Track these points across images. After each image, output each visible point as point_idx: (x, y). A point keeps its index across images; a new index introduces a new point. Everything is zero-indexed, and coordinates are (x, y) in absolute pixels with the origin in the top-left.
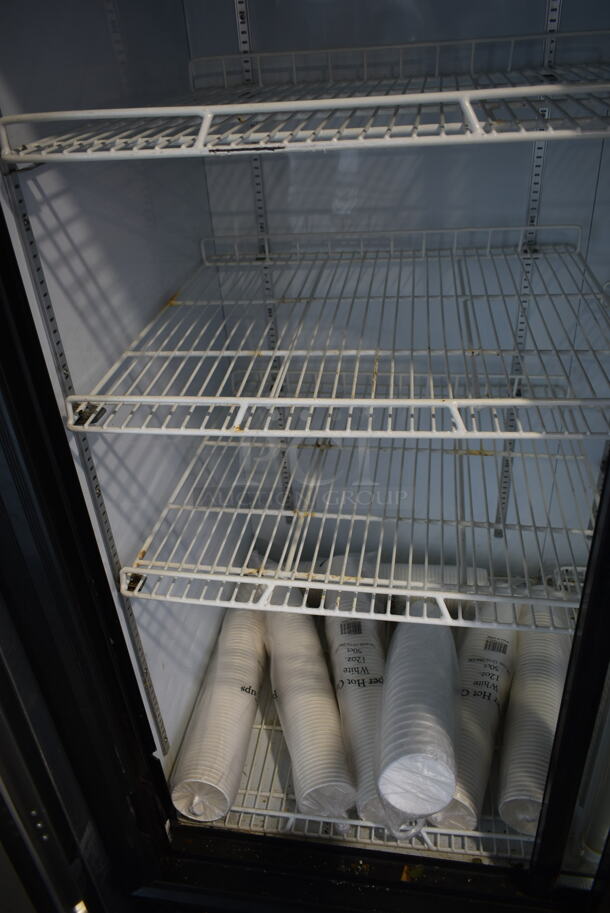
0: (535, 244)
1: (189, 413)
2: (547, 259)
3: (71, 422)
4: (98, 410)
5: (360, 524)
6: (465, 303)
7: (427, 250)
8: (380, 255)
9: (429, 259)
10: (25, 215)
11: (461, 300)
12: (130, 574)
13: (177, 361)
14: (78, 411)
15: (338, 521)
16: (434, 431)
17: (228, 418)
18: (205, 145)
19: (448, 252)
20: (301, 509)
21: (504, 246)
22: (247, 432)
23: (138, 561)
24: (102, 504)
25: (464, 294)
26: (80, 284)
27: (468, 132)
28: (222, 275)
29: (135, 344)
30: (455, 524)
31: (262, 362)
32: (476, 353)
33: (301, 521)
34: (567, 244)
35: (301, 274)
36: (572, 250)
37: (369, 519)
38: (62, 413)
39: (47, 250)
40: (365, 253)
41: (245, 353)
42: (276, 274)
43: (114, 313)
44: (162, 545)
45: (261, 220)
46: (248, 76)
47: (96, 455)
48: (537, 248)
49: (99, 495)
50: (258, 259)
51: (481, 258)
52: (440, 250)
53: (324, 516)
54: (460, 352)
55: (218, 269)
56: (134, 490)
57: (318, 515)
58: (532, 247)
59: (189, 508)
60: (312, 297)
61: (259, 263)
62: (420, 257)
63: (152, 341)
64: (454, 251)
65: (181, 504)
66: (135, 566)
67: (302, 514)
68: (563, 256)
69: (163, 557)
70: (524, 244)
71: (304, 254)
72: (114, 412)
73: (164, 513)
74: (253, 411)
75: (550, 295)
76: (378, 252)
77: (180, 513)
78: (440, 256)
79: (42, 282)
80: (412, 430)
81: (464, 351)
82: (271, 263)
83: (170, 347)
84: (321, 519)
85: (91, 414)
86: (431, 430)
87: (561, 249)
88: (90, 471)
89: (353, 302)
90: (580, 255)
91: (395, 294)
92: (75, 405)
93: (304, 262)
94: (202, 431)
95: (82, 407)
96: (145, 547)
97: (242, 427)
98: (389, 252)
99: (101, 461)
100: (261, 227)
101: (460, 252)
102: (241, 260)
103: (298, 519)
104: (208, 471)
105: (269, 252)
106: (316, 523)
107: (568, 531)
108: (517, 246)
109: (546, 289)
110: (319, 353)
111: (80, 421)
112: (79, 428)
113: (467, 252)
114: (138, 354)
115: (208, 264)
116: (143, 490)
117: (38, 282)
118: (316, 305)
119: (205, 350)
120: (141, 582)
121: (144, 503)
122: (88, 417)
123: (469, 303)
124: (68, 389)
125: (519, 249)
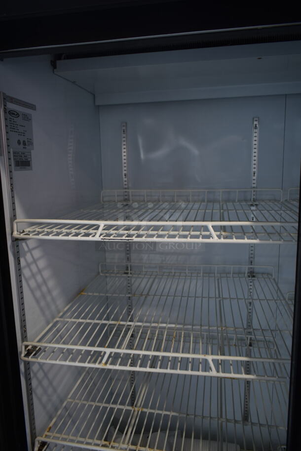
0: (254, 273)
1: (81, 354)
2: (258, 281)
3: (23, 355)
4: (37, 349)
5: (166, 416)
6: (220, 301)
7: (203, 273)
8: (182, 274)
9: (204, 278)
10: (18, 258)
11: (218, 300)
12: (40, 441)
13: (80, 324)
14: (27, 349)
15: (155, 414)
16: (200, 371)
17: (100, 358)
18: (100, 237)
19: (213, 275)
20: (136, 406)
21: (239, 273)
22: (109, 367)
23: (46, 433)
24: (32, 399)
25: (219, 297)
26: (39, 286)
27: (211, 238)
28: (108, 279)
29: (61, 314)
30: (217, 419)
31: (120, 328)
32: (224, 328)
33: (136, 413)
34: (268, 274)
35: (145, 281)
36: (270, 277)
37: (172, 414)
38: (19, 350)
39: (26, 272)
40: (175, 273)
41: (113, 322)
42: (133, 280)
43: (53, 299)
44: (61, 423)
45: (128, 256)
46: (127, 197)
47: (33, 372)
48: (254, 274)
49: (31, 394)
50: (125, 273)
51: (228, 278)
52: (209, 273)
53: (148, 411)
54: (215, 328)
55: (106, 277)
56: (50, 390)
57: (145, 410)
58: (252, 274)
59: (77, 401)
60: (148, 294)
61: (125, 275)
62: (200, 277)
63: (69, 313)
64: (216, 275)
65: (74, 399)
66: (44, 436)
67: (136, 409)
68: (266, 279)
69: (60, 431)
70: (248, 273)
71: (147, 272)
72: (45, 351)
73: (64, 404)
74: (112, 355)
75: (260, 300)
76: (180, 273)
77: (73, 403)
78: (209, 277)
79: (21, 287)
80: (190, 370)
81: (218, 327)
82: (131, 276)
83: (78, 317)
84: (146, 412)
85: (33, 351)
86: (199, 371)
87: (265, 276)
88: (28, 380)
89: (167, 298)
90: (274, 279)
91: (187, 295)
92: (26, 346)
93: (146, 276)
94: (86, 365)
95: (30, 347)
96: (51, 425)
97: (106, 363)
98: (186, 273)
99: (35, 375)
100: (128, 259)
101: (219, 275)
102: (118, 273)
103: (134, 411)
104: (91, 379)
105: (131, 270)
106: (143, 413)
107: (277, 427)
108: (245, 273)
109: (258, 296)
110: (148, 324)
111: (27, 355)
112: (26, 359)
113: (222, 275)
114: (62, 319)
115: (101, 274)
116: (55, 390)
117: (19, 286)
118: (150, 298)
119: (94, 319)
120: (46, 446)
121: (55, 398)
122: (32, 353)
123: (222, 301)
124: (24, 338)
125: (246, 275)
